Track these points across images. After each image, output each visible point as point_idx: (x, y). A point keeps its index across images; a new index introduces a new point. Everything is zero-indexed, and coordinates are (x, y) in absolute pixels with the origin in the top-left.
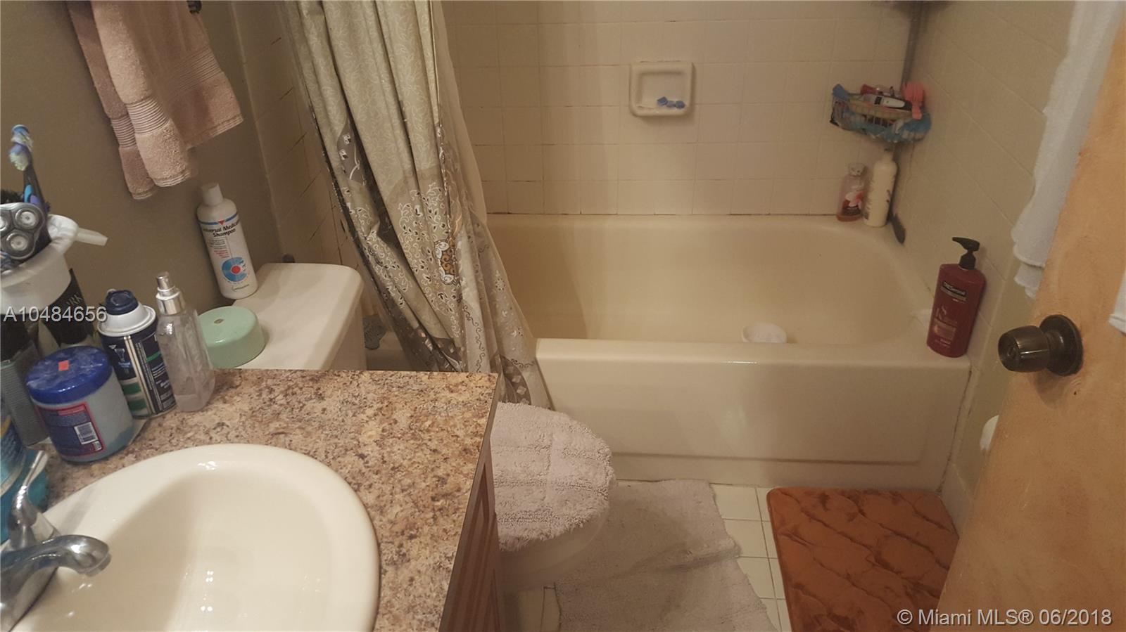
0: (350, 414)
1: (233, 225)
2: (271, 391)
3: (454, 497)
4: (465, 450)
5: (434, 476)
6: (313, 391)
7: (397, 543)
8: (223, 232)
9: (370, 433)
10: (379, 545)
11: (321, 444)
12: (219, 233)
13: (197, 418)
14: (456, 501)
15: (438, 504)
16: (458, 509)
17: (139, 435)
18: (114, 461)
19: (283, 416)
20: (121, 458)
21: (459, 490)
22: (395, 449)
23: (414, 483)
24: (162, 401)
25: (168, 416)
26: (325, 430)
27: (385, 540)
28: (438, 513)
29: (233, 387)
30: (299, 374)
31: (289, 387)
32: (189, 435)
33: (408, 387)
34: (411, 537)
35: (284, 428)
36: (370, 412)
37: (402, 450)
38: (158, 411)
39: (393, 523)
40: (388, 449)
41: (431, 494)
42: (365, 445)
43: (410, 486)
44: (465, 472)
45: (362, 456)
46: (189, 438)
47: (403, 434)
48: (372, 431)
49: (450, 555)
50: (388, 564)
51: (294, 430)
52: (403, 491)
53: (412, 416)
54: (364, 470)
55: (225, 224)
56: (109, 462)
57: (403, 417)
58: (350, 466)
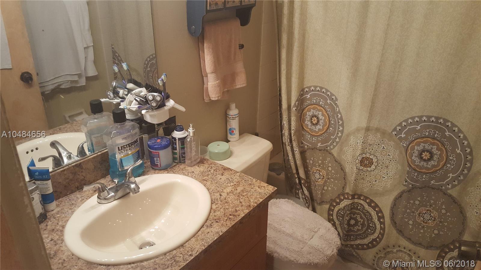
0: (227, 182)
1: (235, 117)
2: (212, 168)
3: (236, 217)
4: (249, 206)
5: (235, 209)
6: (222, 172)
7: (212, 222)
8: (232, 118)
9: (227, 190)
10: (207, 220)
11: (213, 187)
12: (231, 119)
13: (189, 168)
14: (236, 218)
15: (230, 217)
16: (235, 220)
17: (172, 167)
18: (162, 171)
19: (209, 176)
20: (164, 171)
21: (238, 216)
22: (231, 197)
23: (228, 208)
24: (182, 160)
25: (182, 165)
26: (217, 184)
27: (210, 219)
28: (228, 219)
29: (203, 163)
30: (222, 166)
31: (217, 169)
32: (183, 172)
33: (248, 182)
34: (217, 222)
35: (207, 179)
36: (232, 184)
37: (232, 198)
38: (180, 163)
39: (215, 216)
40: (229, 196)
41: (231, 213)
42: (224, 192)
43: (227, 209)
44: (244, 212)
45: (221, 195)
46: (183, 173)
47: (236, 194)
48: (229, 190)
49: (223, 231)
50: (206, 226)
51: (209, 181)
52: (224, 209)
53: (242, 190)
54: (219, 199)
55: (233, 116)
56: (161, 171)
57: (239, 189)
58: (216, 196)
